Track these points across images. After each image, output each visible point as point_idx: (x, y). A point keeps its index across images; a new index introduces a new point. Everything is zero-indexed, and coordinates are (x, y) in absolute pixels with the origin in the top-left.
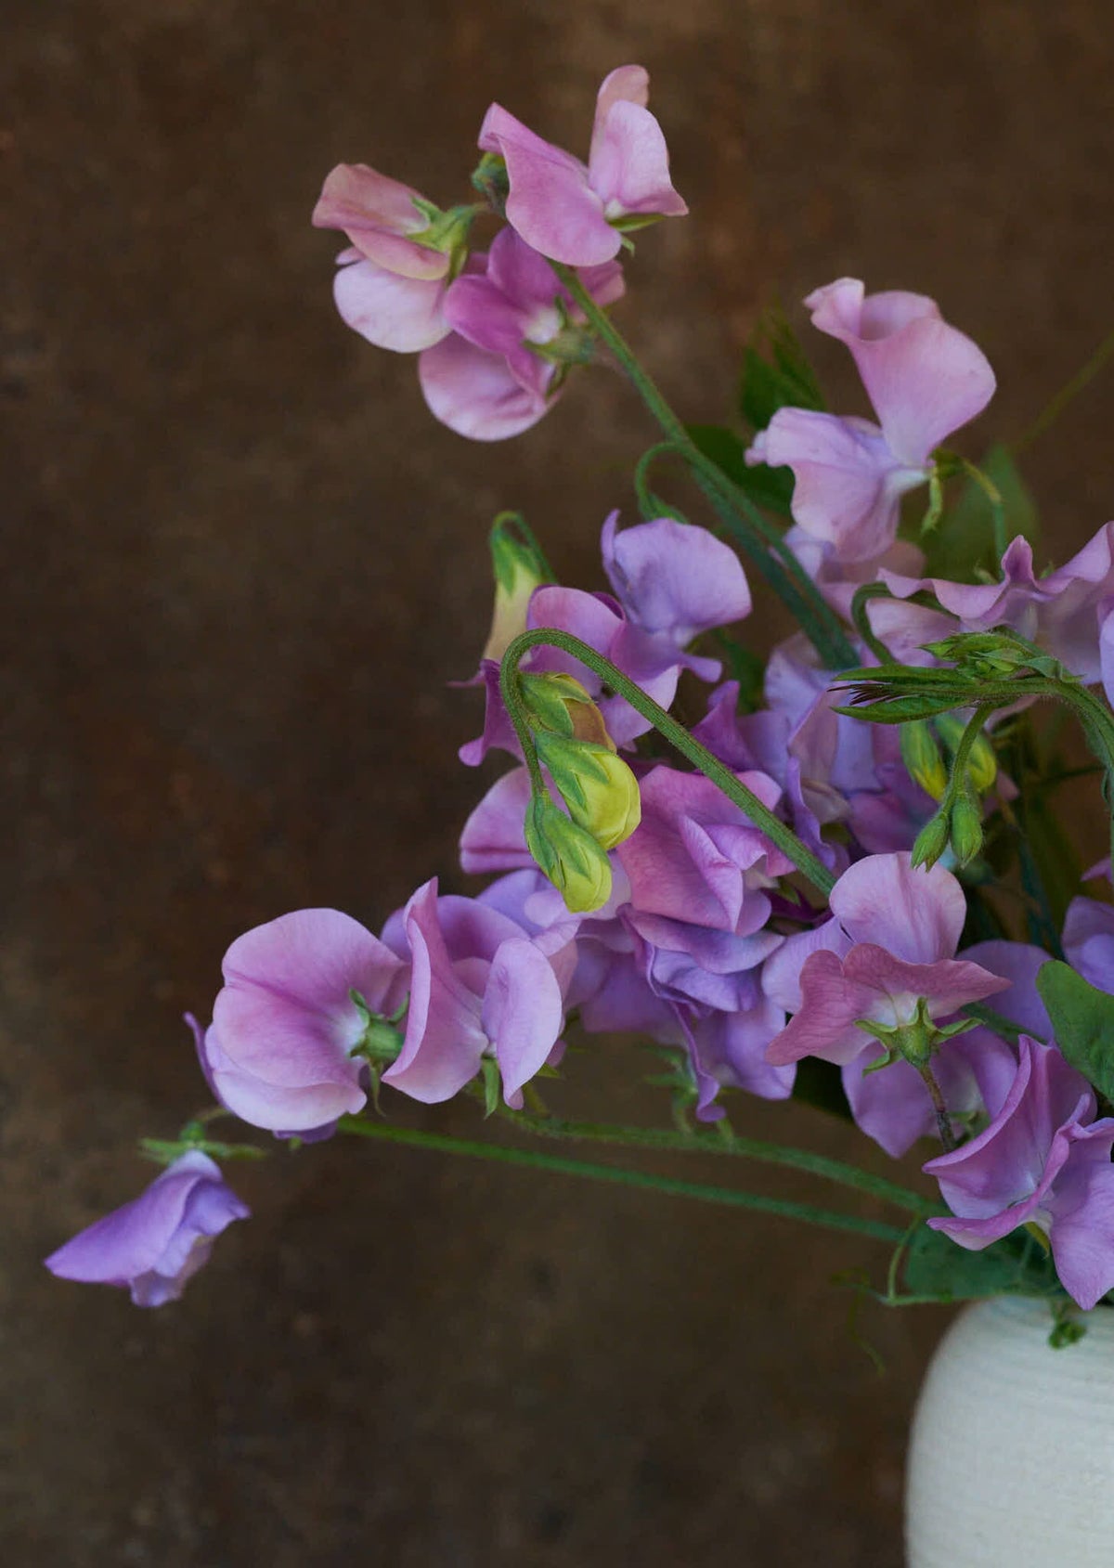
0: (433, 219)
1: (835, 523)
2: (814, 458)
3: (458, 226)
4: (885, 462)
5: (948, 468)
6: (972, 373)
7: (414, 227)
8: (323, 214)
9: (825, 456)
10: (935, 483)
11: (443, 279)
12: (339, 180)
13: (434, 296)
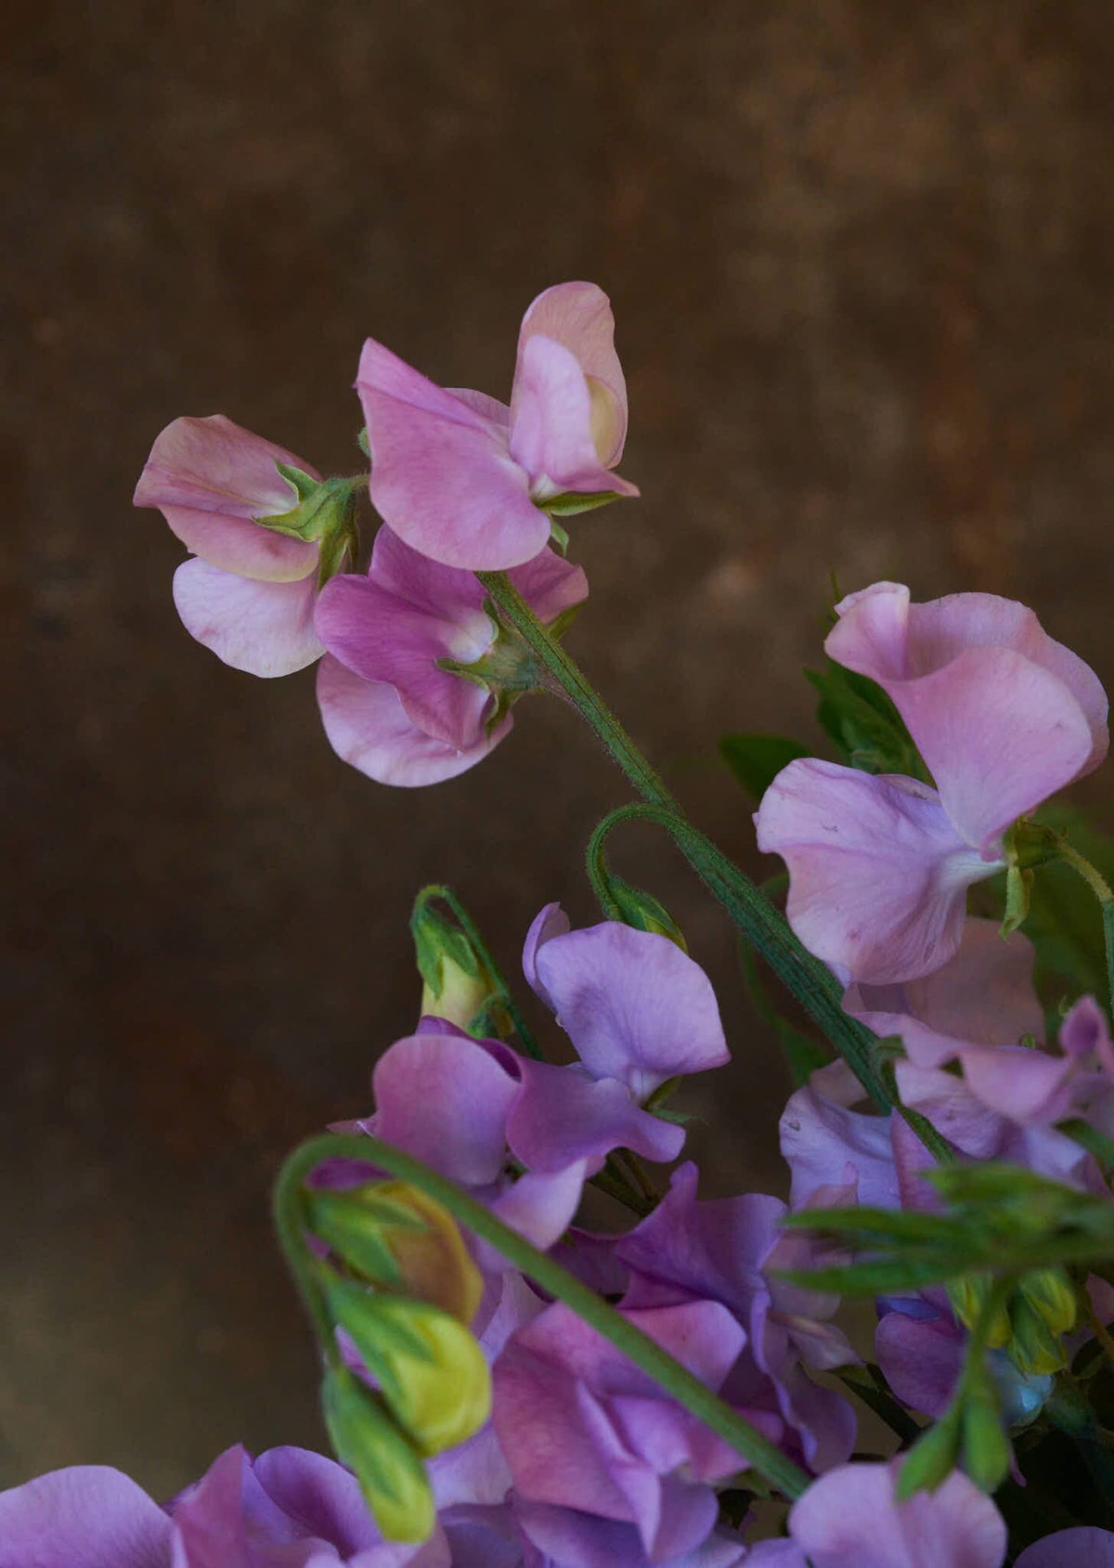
0: (304, 494)
1: (854, 936)
2: (831, 838)
3: (331, 504)
4: (942, 841)
5: (1034, 852)
6: (1059, 726)
7: (278, 506)
8: (149, 487)
9: (848, 836)
10: (1013, 872)
11: (313, 576)
12: (173, 439)
13: (302, 601)
